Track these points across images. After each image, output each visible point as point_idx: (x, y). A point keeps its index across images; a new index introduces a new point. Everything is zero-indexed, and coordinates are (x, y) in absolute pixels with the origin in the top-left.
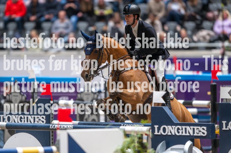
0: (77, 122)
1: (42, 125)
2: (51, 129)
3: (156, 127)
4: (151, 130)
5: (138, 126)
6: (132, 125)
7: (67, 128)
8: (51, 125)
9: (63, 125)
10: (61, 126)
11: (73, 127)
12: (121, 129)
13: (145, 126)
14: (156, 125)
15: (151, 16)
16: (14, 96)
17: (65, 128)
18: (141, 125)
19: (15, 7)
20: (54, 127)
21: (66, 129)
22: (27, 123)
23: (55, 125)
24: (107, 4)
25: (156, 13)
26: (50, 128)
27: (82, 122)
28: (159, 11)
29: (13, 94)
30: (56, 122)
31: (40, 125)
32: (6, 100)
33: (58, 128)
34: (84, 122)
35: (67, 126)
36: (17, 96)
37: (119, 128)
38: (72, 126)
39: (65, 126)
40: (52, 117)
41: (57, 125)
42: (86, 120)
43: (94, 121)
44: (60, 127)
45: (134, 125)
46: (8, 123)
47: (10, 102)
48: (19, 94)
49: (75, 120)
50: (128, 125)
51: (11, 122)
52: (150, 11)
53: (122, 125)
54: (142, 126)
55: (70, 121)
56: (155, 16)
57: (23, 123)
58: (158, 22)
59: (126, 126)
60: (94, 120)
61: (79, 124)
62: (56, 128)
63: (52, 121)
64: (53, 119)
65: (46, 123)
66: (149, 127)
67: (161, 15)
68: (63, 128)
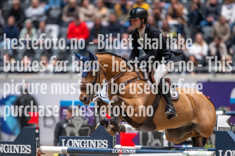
0: (139, 147)
1: (105, 149)
2: (113, 154)
3: (221, 151)
4: (215, 155)
5: (202, 151)
6: (196, 150)
7: (130, 152)
8: (113, 150)
9: (126, 150)
10: (123, 150)
11: (136, 151)
12: (184, 154)
13: (209, 150)
14: (221, 149)
15: (216, 39)
16: (76, 120)
17: (128, 152)
18: (205, 149)
19: (77, 30)
20: (117, 151)
21: (128, 154)
22: (89, 147)
23: (118, 150)
24: (172, 27)
25: (221, 36)
26: (113, 152)
27: (145, 147)
28: (224, 34)
29: (75, 118)
30: (118, 146)
31: (102, 149)
32: (68, 124)
33: (120, 152)
34: (148, 146)
35: (130, 151)
36: (79, 120)
37: (183, 152)
38: (134, 151)
39: (128, 150)
40: (115, 142)
41: (119, 150)
42: (149, 144)
43: (157, 146)
44: (123, 152)
45: (198, 150)
46: (69, 147)
47: (72, 126)
48: (80, 118)
49: (138, 144)
50: (192, 150)
51: (73, 147)
52: (215, 33)
53: (186, 149)
54: (206, 151)
55: (133, 146)
56: (220, 39)
57: (85, 148)
58: (223, 45)
59: (189, 150)
60: (157, 144)
61: (142, 148)
62: (119, 153)
63: (115, 145)
64: (115, 143)
65: (108, 148)
66: (213, 152)
67: (226, 38)
68: (125, 153)
